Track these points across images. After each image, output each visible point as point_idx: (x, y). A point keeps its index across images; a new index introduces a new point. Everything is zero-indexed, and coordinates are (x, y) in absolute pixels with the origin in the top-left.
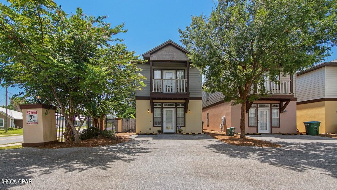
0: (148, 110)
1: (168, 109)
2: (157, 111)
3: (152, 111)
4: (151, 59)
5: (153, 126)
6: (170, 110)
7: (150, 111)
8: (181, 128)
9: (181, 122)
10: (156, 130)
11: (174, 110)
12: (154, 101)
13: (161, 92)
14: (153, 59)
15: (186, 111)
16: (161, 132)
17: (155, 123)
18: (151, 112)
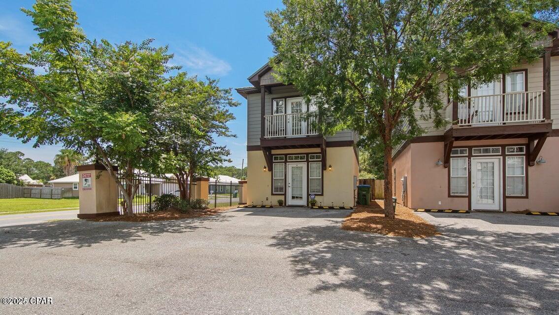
0: (265, 168)
1: (294, 165)
2: (278, 167)
3: (271, 169)
4: (261, 84)
5: (272, 194)
6: (299, 165)
7: (267, 169)
8: (316, 197)
9: (315, 186)
10: (275, 200)
11: (304, 165)
12: (273, 152)
13: (285, 136)
14: (264, 84)
15: (324, 167)
16: (284, 205)
17: (275, 188)
18: (269, 170)
